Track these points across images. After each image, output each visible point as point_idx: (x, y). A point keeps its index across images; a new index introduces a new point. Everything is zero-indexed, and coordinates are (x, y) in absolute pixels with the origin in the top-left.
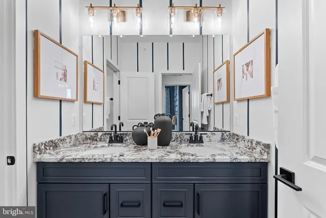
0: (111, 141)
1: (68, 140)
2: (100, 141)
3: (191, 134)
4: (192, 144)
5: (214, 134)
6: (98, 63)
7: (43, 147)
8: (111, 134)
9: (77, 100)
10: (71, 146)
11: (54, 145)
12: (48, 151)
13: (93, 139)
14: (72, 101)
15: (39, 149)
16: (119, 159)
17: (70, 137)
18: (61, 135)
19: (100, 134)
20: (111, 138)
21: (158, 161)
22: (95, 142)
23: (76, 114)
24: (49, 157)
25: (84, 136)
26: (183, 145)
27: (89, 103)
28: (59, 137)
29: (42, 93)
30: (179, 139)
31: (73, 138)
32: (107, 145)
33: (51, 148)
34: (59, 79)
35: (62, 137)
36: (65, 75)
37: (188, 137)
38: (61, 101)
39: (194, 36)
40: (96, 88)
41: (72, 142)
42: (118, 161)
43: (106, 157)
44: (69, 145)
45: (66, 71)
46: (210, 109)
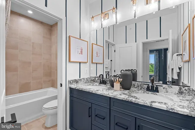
0: (101, 83)
1: (83, 80)
2: (97, 82)
3: (148, 85)
4: (148, 92)
5: (171, 87)
6: (100, 43)
7: (72, 82)
8: (101, 79)
9: (87, 62)
10: (84, 83)
11: (76, 81)
12: (74, 84)
13: (94, 81)
14: (86, 63)
15: (70, 82)
16: (95, 92)
17: (84, 79)
18: (80, 78)
19: (97, 79)
20: (100, 81)
21: (113, 97)
22: (94, 83)
23: (88, 69)
24: (73, 86)
25: (90, 79)
26: (140, 91)
27: (94, 63)
28: (79, 78)
29: (72, 60)
30: (140, 87)
31: (85, 79)
32: (98, 84)
33: (75, 83)
34: (79, 53)
35: (80, 79)
36: (82, 52)
37: (146, 86)
38: (80, 63)
39: (154, 13)
40: (98, 55)
41: (85, 81)
42: (94, 93)
43: (91, 90)
44: (83, 82)
45: (82, 49)
46: (180, 67)
